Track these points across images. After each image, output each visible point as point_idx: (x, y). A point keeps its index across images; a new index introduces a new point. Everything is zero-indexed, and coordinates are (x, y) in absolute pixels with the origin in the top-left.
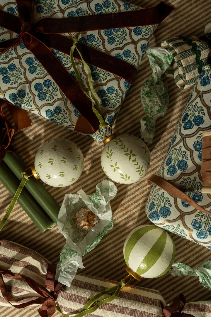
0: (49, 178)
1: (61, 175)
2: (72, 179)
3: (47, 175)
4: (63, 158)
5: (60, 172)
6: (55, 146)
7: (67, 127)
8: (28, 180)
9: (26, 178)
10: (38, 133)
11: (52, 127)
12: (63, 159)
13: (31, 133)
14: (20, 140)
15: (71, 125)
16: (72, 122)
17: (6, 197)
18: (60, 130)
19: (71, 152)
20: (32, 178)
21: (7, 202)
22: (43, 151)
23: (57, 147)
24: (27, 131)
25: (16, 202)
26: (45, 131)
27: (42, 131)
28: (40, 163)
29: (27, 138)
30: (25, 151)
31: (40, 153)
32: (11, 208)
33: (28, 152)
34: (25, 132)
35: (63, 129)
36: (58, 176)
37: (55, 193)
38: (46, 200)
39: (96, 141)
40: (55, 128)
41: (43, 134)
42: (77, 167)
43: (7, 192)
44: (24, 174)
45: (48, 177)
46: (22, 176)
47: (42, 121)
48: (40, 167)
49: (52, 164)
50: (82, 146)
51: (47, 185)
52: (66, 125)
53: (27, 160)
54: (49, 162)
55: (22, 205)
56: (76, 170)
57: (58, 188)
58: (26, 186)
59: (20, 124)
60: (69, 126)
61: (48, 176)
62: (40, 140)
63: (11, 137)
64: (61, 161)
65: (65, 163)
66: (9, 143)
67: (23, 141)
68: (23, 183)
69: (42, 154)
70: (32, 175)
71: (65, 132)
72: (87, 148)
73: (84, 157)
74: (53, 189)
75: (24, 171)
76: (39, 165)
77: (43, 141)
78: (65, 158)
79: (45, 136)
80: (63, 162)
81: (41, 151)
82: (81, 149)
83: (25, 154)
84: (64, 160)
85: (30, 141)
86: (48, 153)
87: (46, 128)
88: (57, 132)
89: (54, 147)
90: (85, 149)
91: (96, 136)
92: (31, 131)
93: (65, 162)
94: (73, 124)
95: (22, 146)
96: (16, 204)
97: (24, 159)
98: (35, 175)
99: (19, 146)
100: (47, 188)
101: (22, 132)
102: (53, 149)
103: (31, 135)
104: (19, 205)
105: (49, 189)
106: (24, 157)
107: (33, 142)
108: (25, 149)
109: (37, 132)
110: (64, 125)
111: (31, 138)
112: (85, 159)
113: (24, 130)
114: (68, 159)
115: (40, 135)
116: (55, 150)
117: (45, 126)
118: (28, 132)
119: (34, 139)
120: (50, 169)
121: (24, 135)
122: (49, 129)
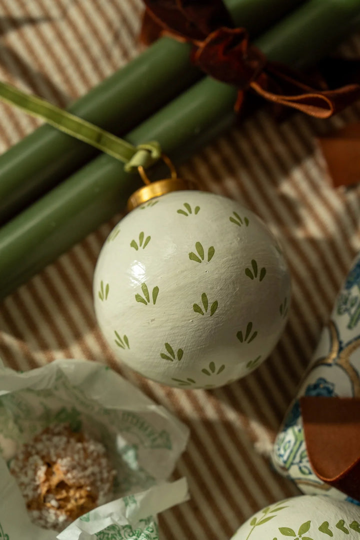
0: (133, 244)
1: (145, 290)
2: (125, 338)
3: (149, 238)
4: (216, 303)
5: (156, 290)
6: (264, 271)
7: (332, 325)
8: (128, 167)
9: (138, 160)
10: (304, 213)
11: (327, 268)
12: (211, 302)
13: (304, 186)
14: (281, 148)
15: (340, 343)
16: (354, 344)
17: (62, 86)
18: (317, 299)
19: (239, 335)
20: (134, 182)
21: (44, 89)
22: (244, 225)
23: (261, 280)
24: (314, 172)
25: (41, 120)
26: (312, 241)
27: (314, 230)
28: (197, 209)
29: (286, 172)
30: (235, 162)
31: (235, 214)
32: (21, 101)
33: (232, 172)
34: (309, 164)
35: (322, 309)
36: (143, 281)
37: (70, 270)
38: (43, 234)
39: (273, 441)
40: (323, 279)
41: (299, 234)
42: (176, 361)
43: (82, 90)
44: (149, 152)
45: (138, 242)
46: (145, 143)
47: (350, 230)
48: (180, 211)
49: (192, 256)
50: (253, 384)
51: (102, 241)
52: (342, 321)
53: (203, 170)
54: (199, 246)
55: (27, 141)
56: (163, 356)
57: (89, 284)
58: (102, 160)
59: (341, 147)
60: (335, 334)
61: (143, 241)
62: (279, 221)
63: (302, 108)
64: (204, 296)
65: (195, 311)
66: (274, 98)
67: (277, 157)
68: (114, 147)
69: (232, 220)
70: (146, 181)
71: (310, 318)
72: (245, 403)
73: (210, 392)
74: (86, 264)
75: (164, 152)
76: (187, 205)
77: (275, 230)
78: (213, 310)
79: (293, 242)
80: (199, 301)
81: (242, 218)
82: (242, 382)
83: (226, 162)
84: (206, 307)
85: (275, 183)
86: (236, 244)
87: (325, 247)
88: (310, 286)
89: (259, 267)
90: (239, 393)
91: (298, 443)
92: (315, 188)
93: (196, 308)
94: (346, 350)
95: (256, 152)
96: (33, 121)
97: (206, 159)
98: (145, 193)
99: (258, 139)
100: (92, 239)
101: (310, 152)
102: (254, 263)
103: (296, 186)
104: (29, 130)
105: (86, 247)
106: (215, 159)
107: (271, 192)
108: (246, 164)
109: (310, 209)
110: (340, 313)
111: (286, 188)
112: (200, 394)
113: (317, 164)
114: (211, 321)
115: (298, 221)
116: (248, 272)
117: (331, 243)
118: (308, 177)
119: (284, 199)
120: (170, 250)
121: (297, 161)
122: (322, 258)
